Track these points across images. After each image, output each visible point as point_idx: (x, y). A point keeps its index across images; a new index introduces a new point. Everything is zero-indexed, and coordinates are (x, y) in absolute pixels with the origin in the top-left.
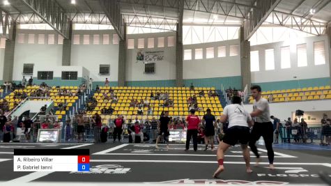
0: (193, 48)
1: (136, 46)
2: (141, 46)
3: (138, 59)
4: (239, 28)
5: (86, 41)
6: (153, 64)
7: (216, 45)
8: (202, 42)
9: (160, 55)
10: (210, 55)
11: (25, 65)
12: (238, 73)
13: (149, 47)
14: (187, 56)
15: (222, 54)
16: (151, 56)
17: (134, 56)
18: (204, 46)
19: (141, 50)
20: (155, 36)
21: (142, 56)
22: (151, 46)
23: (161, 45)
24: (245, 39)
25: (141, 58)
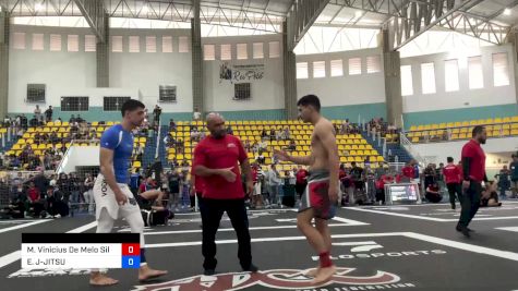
0: (310, 59)
1: (218, 56)
2: (226, 56)
3: (222, 77)
4: (378, 31)
5: (134, 47)
6: (248, 85)
7: (345, 57)
8: (322, 52)
9: (258, 71)
10: (337, 71)
11: (29, 86)
12: (383, 100)
13: (239, 58)
14: (301, 72)
15: (355, 70)
16: (243, 73)
17: (216, 74)
18: (327, 58)
19: (227, 62)
20: (249, 41)
21: (229, 72)
22: (242, 56)
23: (258, 55)
24: (391, 49)
25: (227, 75)
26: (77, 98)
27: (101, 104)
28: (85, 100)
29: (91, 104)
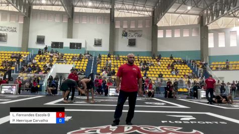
0: (165, 29)
1: (121, 26)
2: (125, 27)
3: (123, 35)
4: (198, 17)
5: (84, 21)
6: (135, 40)
7: (181, 28)
8: (171, 25)
9: (140, 33)
10: (177, 35)
11: (38, 36)
12: (199, 49)
13: (131, 27)
14: (160, 35)
15: (186, 34)
16: (133, 34)
17: (120, 33)
18: (173, 28)
19: (125, 29)
20: (136, 20)
21: (126, 33)
22: (133, 27)
23: (140, 26)
24: (204, 25)
25: (125, 35)
26: (58, 43)
27: (69, 46)
28: (62, 44)
29: (64, 46)
